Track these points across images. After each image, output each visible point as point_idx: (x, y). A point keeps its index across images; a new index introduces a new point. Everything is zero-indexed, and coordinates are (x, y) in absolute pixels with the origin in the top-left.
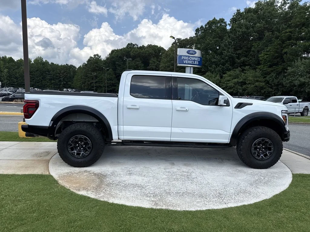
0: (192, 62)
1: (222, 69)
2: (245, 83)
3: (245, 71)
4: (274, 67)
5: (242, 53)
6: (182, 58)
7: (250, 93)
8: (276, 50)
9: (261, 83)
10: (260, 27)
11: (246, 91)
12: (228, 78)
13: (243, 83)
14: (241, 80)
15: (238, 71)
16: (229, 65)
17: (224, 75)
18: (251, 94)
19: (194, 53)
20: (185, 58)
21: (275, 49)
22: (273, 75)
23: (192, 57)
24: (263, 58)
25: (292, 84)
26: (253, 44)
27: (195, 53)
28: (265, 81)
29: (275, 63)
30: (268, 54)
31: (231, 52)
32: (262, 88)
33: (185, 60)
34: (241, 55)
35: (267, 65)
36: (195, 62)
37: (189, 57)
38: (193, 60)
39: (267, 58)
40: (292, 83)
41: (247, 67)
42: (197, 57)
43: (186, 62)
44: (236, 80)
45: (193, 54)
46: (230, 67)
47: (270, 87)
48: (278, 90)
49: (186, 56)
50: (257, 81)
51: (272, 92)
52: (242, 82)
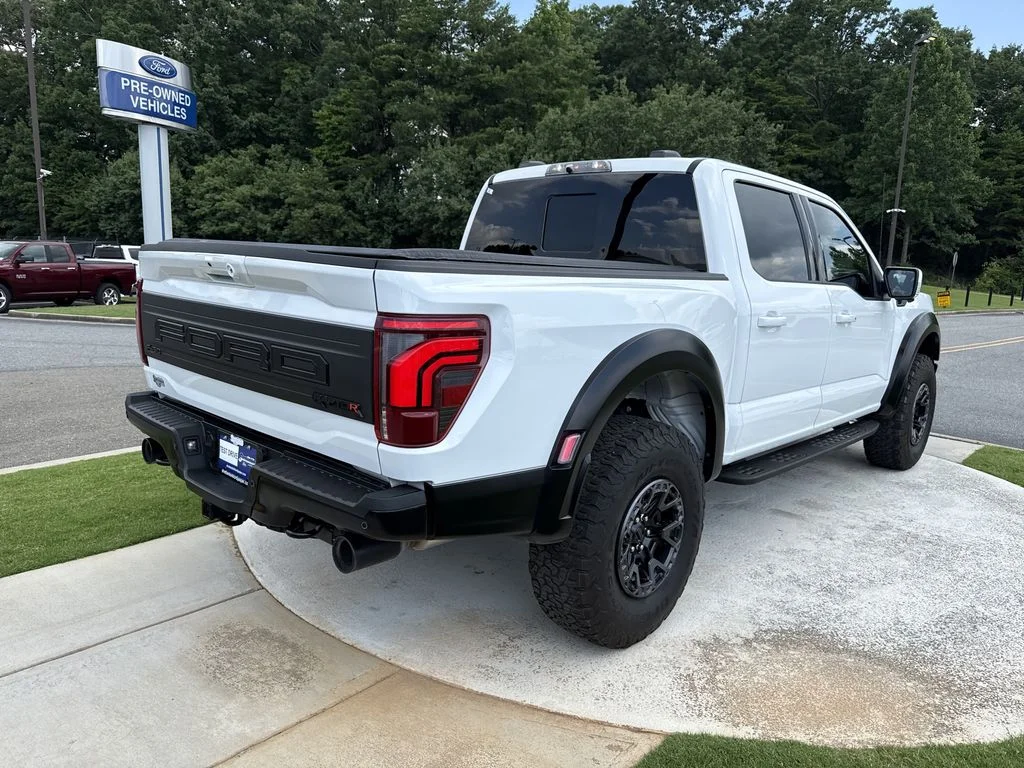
0: (165, 109)
1: (183, 145)
2: (278, 203)
3: (270, 159)
4: (365, 156)
5: (250, 97)
6: (123, 84)
7: (299, 237)
8: (364, 102)
9: (334, 207)
10: (306, 17)
11: (286, 232)
12: (217, 181)
13: (273, 202)
14: (265, 192)
15: (245, 158)
16: (207, 134)
17: (198, 169)
18: (302, 239)
19: (166, 71)
20: (134, 85)
21: (363, 98)
22: (365, 184)
23: (161, 85)
24: (328, 124)
25: (428, 215)
26: (286, 71)
27: (173, 73)
28: (340, 201)
29: (366, 143)
30: (341, 114)
31: (215, 86)
32: (336, 222)
33: (136, 94)
34: (245, 101)
35: (340, 149)
36: (176, 111)
37: (151, 84)
38: (166, 101)
39: (340, 124)
40: (426, 210)
41: (276, 149)
42: (180, 91)
43: (142, 103)
44: (244, 190)
45: (163, 75)
46: (213, 141)
47: (359, 221)
48: (383, 230)
49: (140, 80)
50: (318, 198)
51: (365, 235)
52: (265, 199)
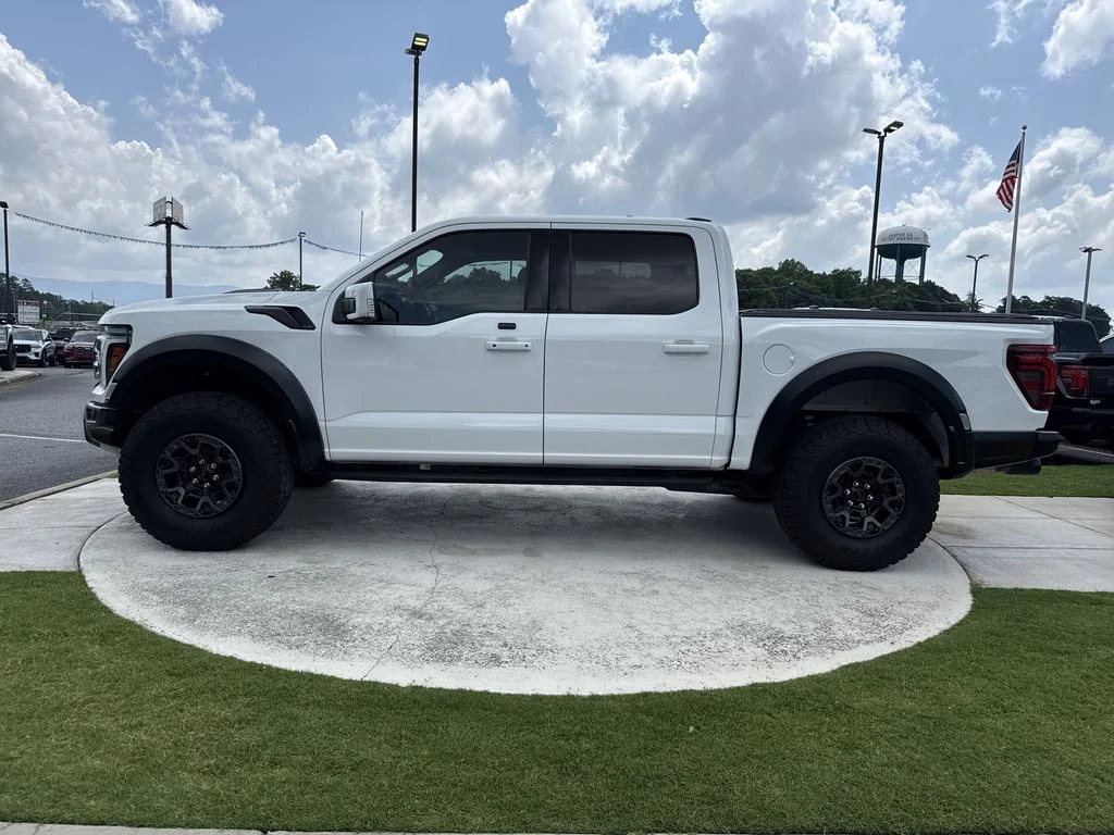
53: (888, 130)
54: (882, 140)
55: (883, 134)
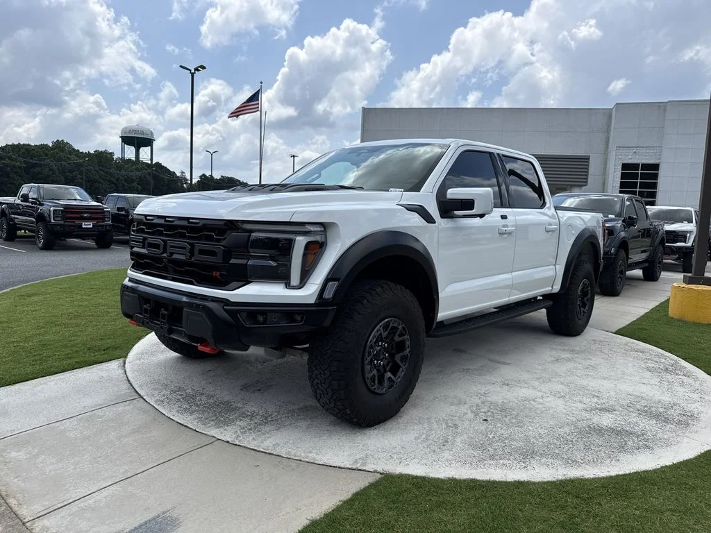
53: (196, 69)
54: (193, 75)
55: (193, 71)
